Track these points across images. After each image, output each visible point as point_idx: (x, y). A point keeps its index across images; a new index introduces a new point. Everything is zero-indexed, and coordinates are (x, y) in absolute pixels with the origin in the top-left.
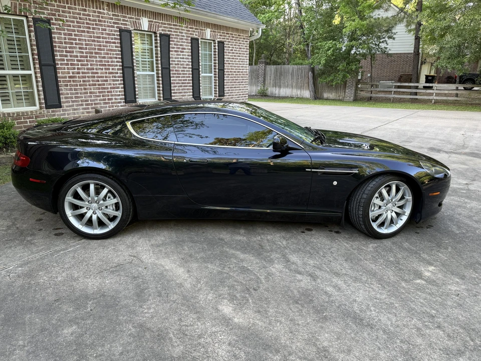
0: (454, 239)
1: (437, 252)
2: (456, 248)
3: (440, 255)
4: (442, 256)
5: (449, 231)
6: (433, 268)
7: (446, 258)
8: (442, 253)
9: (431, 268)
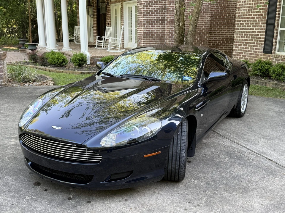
0: (6, 169)
1: (14, 154)
2: (3, 162)
3: (11, 152)
4: (9, 152)
5: (14, 175)
6: (12, 144)
7: (6, 151)
8: (11, 154)
9: (12, 143)
